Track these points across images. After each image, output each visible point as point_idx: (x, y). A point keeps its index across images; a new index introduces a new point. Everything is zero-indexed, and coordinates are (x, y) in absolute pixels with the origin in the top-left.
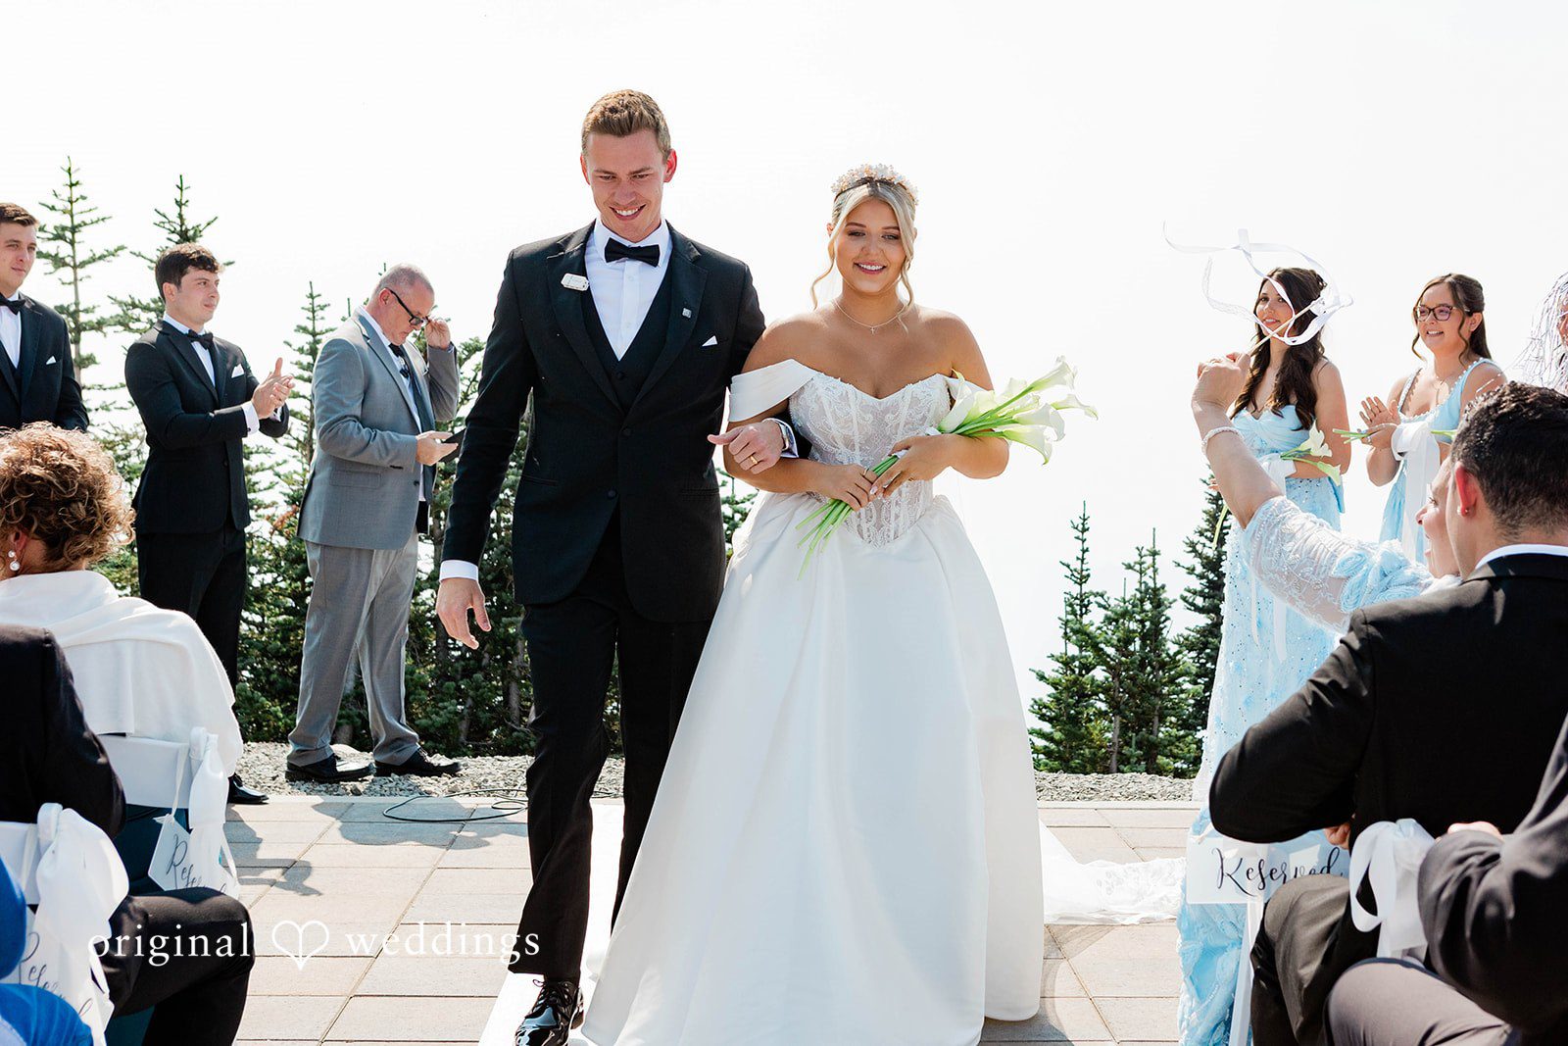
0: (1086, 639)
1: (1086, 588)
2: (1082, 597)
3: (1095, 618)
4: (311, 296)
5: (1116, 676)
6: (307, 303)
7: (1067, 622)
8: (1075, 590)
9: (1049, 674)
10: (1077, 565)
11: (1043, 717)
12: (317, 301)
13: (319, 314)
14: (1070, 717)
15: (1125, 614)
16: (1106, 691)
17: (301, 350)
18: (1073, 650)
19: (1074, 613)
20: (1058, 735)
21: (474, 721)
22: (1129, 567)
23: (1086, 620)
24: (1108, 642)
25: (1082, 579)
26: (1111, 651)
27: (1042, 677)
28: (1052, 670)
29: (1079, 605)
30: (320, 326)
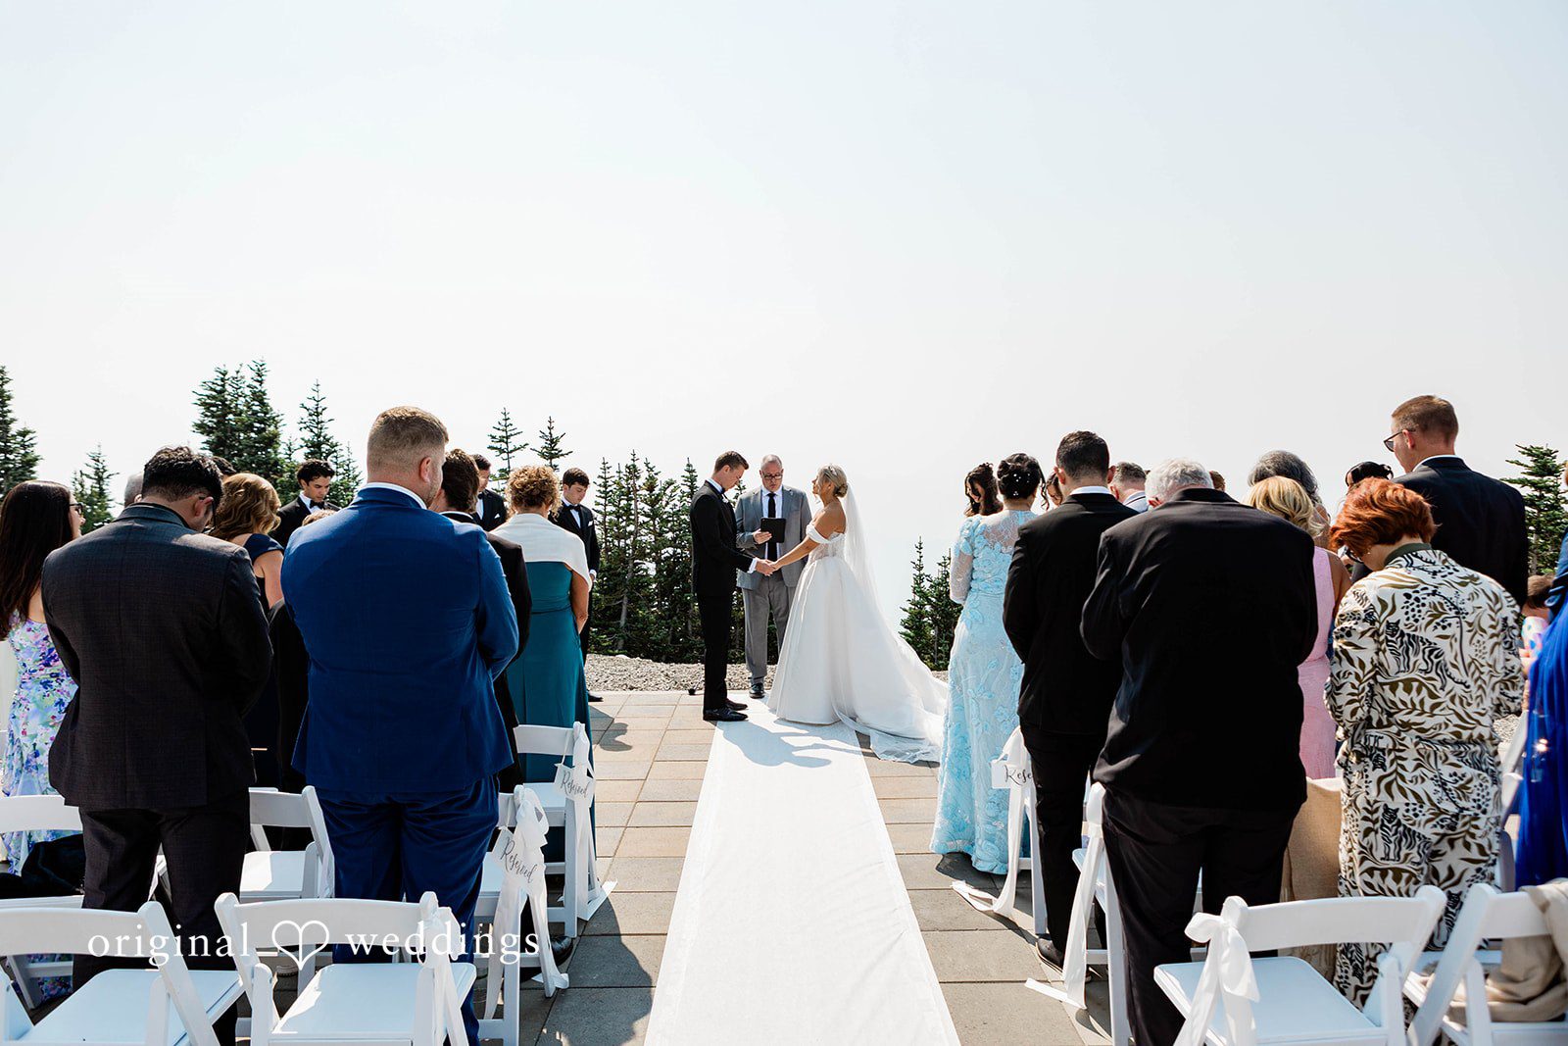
0: (923, 595)
1: (922, 572)
2: (920, 576)
3: (926, 585)
4: (604, 463)
5: (936, 609)
6: (602, 466)
7: (915, 588)
8: (918, 573)
9: (907, 608)
10: (918, 563)
11: (906, 627)
12: (607, 465)
13: (607, 470)
14: (917, 626)
15: (939, 584)
16: (932, 616)
17: (600, 485)
18: (917, 598)
19: (917, 584)
20: (912, 634)
21: (674, 636)
22: (940, 564)
23: (922, 585)
24: (932, 596)
25: (921, 568)
26: (934, 600)
27: (905, 610)
28: (908, 606)
29: (919, 579)
30: (608, 475)
